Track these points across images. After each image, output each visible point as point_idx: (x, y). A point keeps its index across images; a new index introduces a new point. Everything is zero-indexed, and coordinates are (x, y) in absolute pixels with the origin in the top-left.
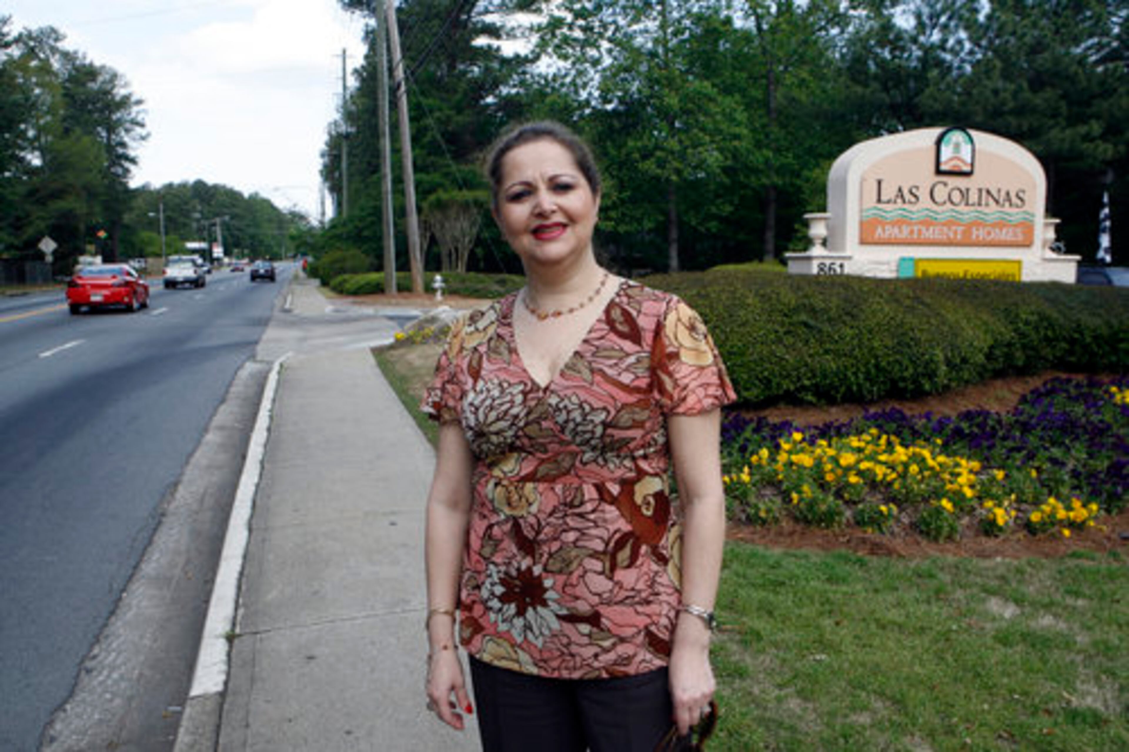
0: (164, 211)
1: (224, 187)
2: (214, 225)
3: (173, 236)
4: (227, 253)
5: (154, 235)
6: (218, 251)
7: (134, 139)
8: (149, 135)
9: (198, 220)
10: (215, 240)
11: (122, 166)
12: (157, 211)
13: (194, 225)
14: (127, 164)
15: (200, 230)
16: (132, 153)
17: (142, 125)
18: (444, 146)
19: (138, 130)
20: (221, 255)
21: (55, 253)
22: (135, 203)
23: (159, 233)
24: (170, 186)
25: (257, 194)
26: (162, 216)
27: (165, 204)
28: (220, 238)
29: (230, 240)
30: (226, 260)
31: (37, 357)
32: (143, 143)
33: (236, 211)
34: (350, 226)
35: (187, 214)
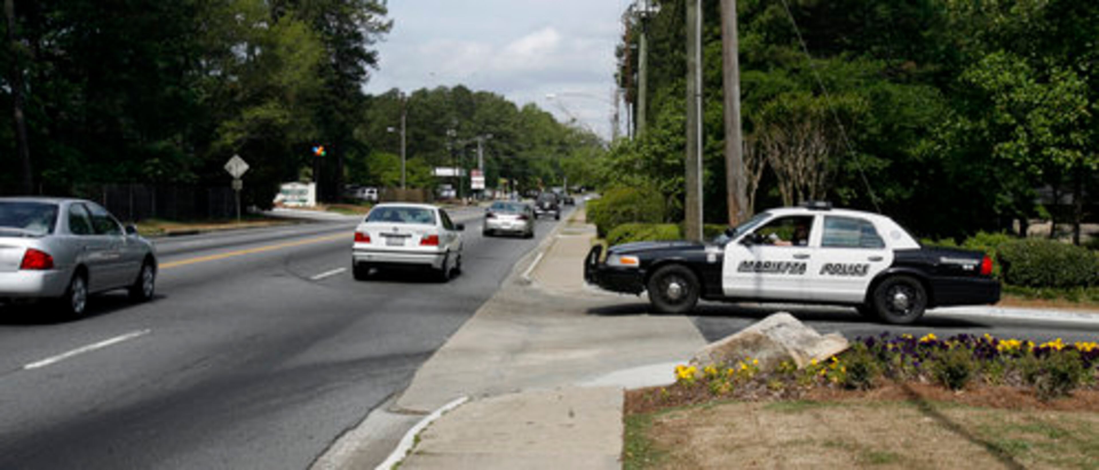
0: (408, 126)
1: (492, 95)
2: (475, 145)
3: (418, 159)
4: (491, 183)
5: (394, 157)
6: (478, 182)
7: (371, 30)
8: (390, 24)
9: (454, 139)
10: (476, 167)
11: (355, 64)
12: (398, 127)
13: (449, 147)
14: (361, 63)
15: (455, 153)
16: (368, 48)
17: (383, 12)
18: (796, 29)
19: (376, 18)
20: (482, 186)
21: (245, 177)
22: (369, 114)
23: (399, 154)
24: (423, 93)
25: (534, 105)
26: (403, 133)
27: (409, 115)
28: (481, 164)
29: (496, 167)
30: (488, 193)
31: (21, 368)
32: (384, 35)
33: (503, 128)
34: (645, 152)
35: (440, 132)
